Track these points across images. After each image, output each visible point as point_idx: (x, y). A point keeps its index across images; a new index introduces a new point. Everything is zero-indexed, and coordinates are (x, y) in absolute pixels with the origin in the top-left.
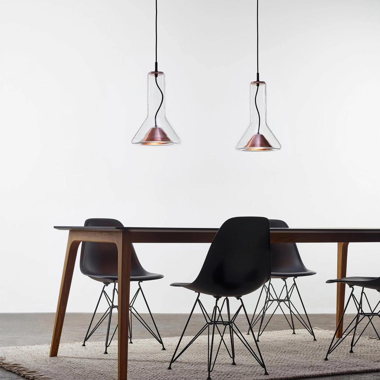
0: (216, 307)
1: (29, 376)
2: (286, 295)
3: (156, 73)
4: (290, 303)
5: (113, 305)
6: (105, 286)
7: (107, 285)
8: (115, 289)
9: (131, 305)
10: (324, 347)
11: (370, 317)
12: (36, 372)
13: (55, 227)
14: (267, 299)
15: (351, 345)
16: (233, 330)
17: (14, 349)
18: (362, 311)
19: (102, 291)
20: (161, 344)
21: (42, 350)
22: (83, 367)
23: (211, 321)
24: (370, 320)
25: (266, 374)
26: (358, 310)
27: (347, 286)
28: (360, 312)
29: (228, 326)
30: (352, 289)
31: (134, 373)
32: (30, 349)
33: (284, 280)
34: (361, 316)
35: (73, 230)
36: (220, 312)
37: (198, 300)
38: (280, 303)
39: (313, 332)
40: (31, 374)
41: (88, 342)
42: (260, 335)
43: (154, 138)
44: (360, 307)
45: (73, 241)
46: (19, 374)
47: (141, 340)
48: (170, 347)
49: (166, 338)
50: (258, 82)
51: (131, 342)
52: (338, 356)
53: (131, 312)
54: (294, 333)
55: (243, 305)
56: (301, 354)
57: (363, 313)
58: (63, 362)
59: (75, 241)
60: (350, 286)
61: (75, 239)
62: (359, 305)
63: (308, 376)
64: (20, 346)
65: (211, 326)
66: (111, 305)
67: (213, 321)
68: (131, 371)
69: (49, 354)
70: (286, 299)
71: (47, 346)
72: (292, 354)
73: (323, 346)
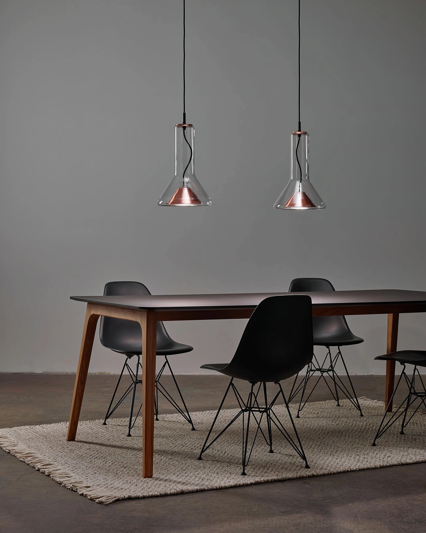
0: (252, 393)
1: (44, 471)
2: (330, 365)
3: (184, 127)
4: (334, 373)
5: (137, 379)
6: (128, 358)
7: (130, 358)
8: (139, 363)
9: (157, 380)
10: (371, 426)
11: (423, 398)
12: (51, 464)
13: (71, 298)
14: (309, 369)
15: (402, 426)
16: (270, 418)
17: (28, 429)
18: (414, 391)
19: (125, 364)
20: (190, 423)
21: (58, 431)
22: (104, 457)
23: (247, 407)
24: (423, 400)
25: (307, 467)
26: (410, 389)
27: (398, 363)
28: (412, 391)
29: (265, 414)
30: (403, 366)
31: (160, 465)
32: (45, 429)
33: (328, 347)
34: (413, 397)
35: (92, 303)
36: (256, 398)
37: (231, 384)
38: (323, 373)
39: (359, 406)
40: (47, 467)
41: (110, 419)
42: (300, 411)
43: (182, 200)
44: (412, 386)
45: (92, 314)
46: (33, 467)
47: (168, 416)
48: (200, 426)
49: (196, 412)
50: (300, 133)
51: (157, 419)
52: (387, 440)
53: (157, 388)
54: (338, 405)
55: (281, 390)
56: (345, 436)
57: (415, 393)
58: (82, 449)
59: (93, 314)
60: (402, 363)
61: (93, 312)
62: (411, 384)
63: (354, 470)
64: (34, 426)
65: (246, 414)
66: (135, 381)
67: (248, 407)
68: (158, 463)
69: (66, 438)
70: (330, 369)
71: (64, 424)
72: (336, 437)
73: (370, 424)
